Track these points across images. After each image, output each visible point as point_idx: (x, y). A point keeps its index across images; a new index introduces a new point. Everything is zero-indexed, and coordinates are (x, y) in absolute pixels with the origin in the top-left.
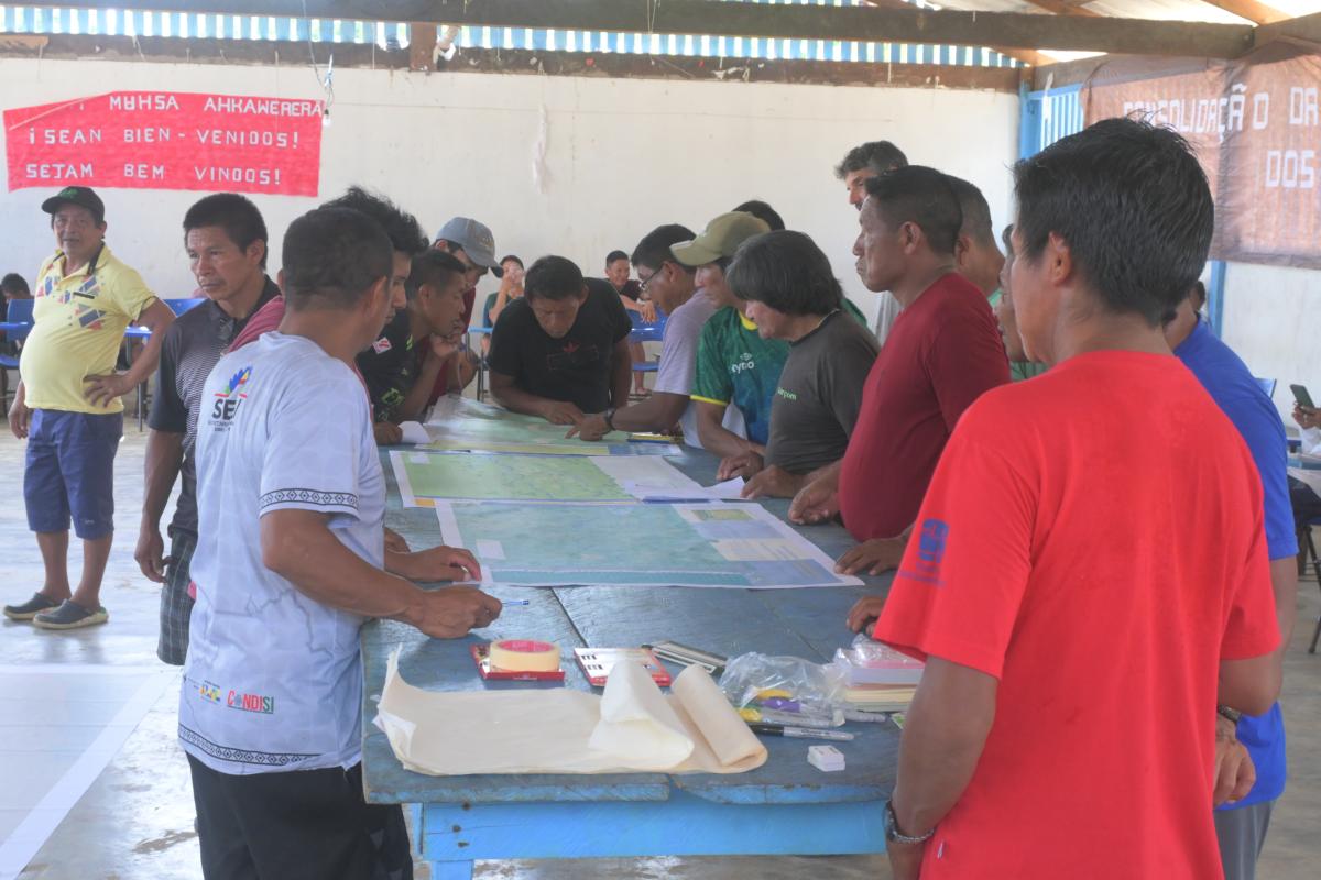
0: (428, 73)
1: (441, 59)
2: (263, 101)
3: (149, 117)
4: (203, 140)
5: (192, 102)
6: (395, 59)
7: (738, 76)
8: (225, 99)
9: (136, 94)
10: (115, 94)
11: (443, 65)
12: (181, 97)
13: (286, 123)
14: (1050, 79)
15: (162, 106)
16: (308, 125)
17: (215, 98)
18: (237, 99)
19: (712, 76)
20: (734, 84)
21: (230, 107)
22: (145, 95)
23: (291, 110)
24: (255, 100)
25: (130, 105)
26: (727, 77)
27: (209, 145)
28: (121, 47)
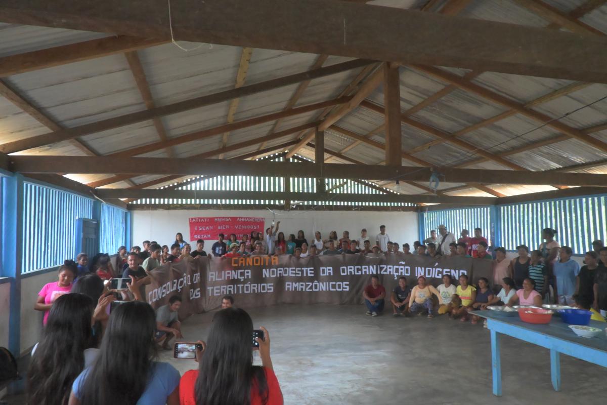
0: (288, 211)
1: (292, 208)
2: (251, 218)
3: (224, 223)
4: (237, 228)
5: (234, 219)
6: (280, 208)
7: (357, 210)
8: (242, 218)
9: (221, 218)
10: (216, 218)
11: (293, 209)
12: (231, 218)
13: (256, 223)
14: (427, 209)
15: (227, 220)
16: (261, 223)
17: (240, 218)
18: (245, 218)
19: (352, 210)
20: (357, 212)
21: (243, 220)
22: (223, 218)
23: (257, 220)
24: (249, 218)
25: (220, 220)
26: (355, 210)
27: (238, 229)
28: (217, 207)
